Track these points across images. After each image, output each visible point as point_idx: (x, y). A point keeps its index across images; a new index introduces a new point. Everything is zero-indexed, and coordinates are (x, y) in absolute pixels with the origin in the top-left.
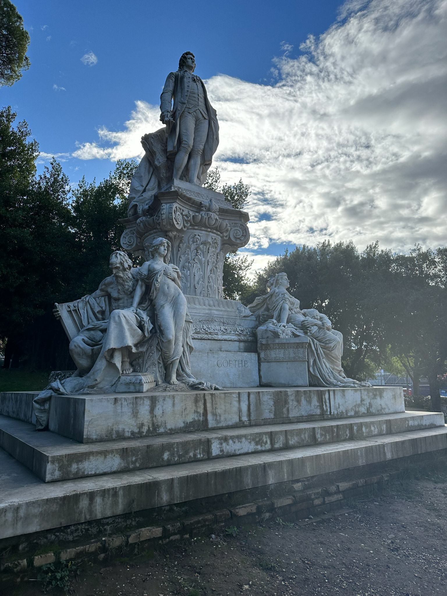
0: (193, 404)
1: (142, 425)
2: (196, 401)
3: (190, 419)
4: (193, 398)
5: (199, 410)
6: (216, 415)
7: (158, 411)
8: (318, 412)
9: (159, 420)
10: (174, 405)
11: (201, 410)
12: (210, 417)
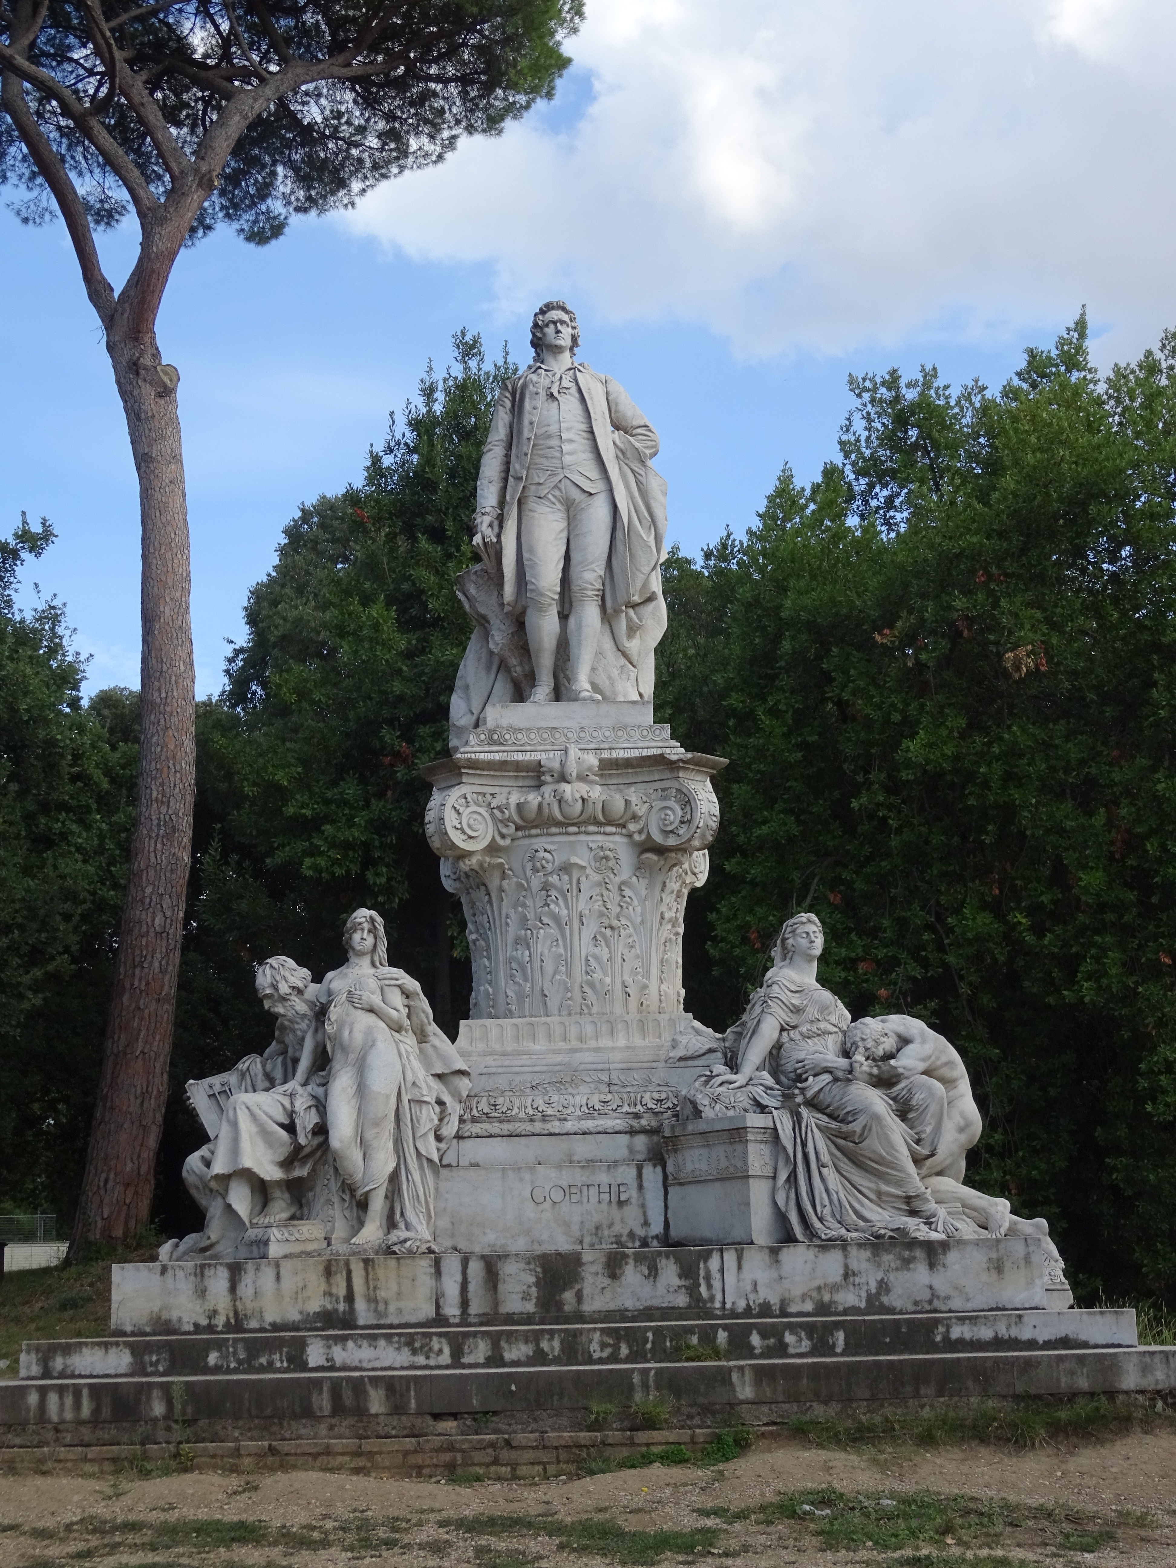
0: (323, 1280)
1: (215, 1312)
3: (315, 1305)
4: (321, 1268)
5: (334, 1291)
6: (376, 1301)
7: (246, 1289)
8: (682, 1300)
9: (247, 1303)
10: (278, 1278)
11: (341, 1290)
12: (360, 1305)
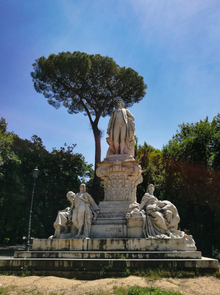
1: (48, 247)
2: (66, 241)
3: (63, 247)
7: (53, 244)
8: (123, 248)
9: (53, 246)
10: (58, 242)
12: (71, 247)
